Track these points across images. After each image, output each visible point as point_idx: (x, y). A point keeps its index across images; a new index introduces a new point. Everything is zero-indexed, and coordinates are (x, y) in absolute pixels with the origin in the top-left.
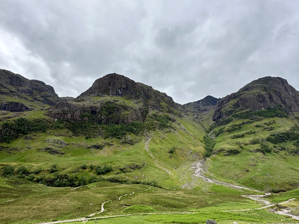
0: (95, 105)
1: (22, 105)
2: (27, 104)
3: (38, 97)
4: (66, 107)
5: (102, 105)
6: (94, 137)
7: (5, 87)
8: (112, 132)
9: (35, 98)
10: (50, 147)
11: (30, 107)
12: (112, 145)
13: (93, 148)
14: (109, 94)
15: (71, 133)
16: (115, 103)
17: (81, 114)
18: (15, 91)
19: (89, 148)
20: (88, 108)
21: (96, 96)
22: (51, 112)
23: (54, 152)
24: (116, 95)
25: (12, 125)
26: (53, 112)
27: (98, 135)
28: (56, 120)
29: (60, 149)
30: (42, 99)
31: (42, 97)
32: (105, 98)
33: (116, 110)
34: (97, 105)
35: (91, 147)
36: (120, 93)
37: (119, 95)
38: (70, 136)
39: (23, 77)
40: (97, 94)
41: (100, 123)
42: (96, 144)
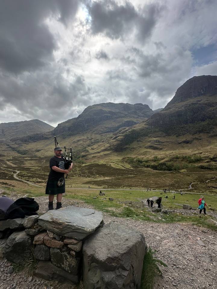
0: (180, 109)
1: (133, 122)
2: (135, 120)
3: (140, 114)
4: (158, 117)
5: (186, 108)
6: (183, 135)
7: (122, 113)
8: (199, 129)
9: (138, 116)
10: (152, 145)
11: (137, 122)
12: (200, 139)
13: (184, 143)
14: (192, 97)
15: (164, 134)
16: (199, 103)
17: (169, 119)
18: (127, 114)
19: (180, 143)
20: (175, 113)
21: (180, 102)
22: (149, 122)
23: (155, 148)
24: (199, 95)
25: (129, 134)
26: (150, 122)
27: (186, 133)
28: (153, 127)
29: (159, 146)
30: (142, 115)
31: (142, 113)
32: (188, 101)
33: (200, 109)
34: (182, 109)
35: (181, 143)
36: (202, 93)
37: (202, 95)
38: (164, 137)
39: (129, 104)
40: (180, 100)
41: (187, 123)
42: (185, 140)
